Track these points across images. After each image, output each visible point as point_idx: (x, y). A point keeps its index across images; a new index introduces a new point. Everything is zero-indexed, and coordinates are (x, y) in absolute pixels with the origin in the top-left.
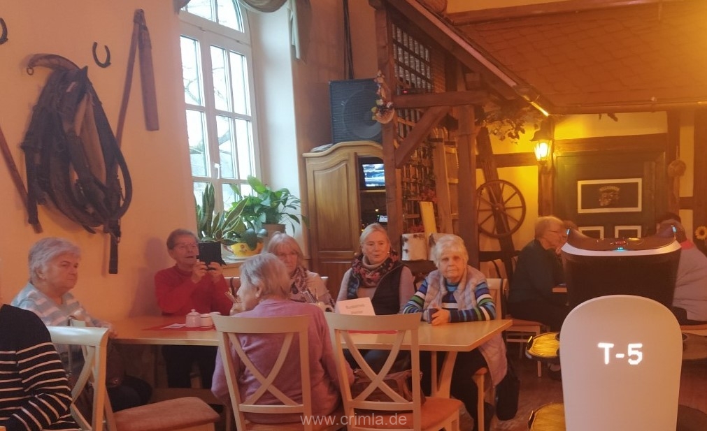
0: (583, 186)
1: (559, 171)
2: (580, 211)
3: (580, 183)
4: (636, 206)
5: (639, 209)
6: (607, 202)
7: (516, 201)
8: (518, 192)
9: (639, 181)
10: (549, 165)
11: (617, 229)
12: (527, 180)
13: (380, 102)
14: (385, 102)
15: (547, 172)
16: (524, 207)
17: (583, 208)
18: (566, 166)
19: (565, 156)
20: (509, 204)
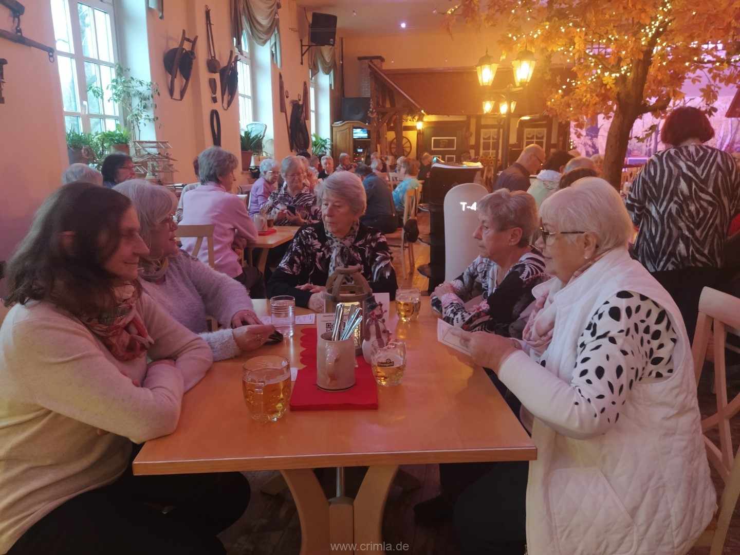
0: (434, 140)
1: (425, 133)
2: (433, 149)
3: (433, 138)
4: (453, 147)
5: (455, 149)
6: (443, 146)
7: (408, 144)
8: (409, 141)
9: (455, 138)
10: (421, 131)
11: (447, 156)
12: (412, 136)
13: (371, 110)
14: (373, 109)
15: (420, 134)
16: (411, 147)
17: (434, 147)
18: (428, 132)
19: (428, 128)
20: (405, 146)
